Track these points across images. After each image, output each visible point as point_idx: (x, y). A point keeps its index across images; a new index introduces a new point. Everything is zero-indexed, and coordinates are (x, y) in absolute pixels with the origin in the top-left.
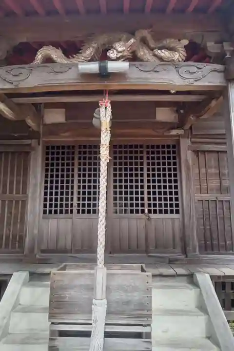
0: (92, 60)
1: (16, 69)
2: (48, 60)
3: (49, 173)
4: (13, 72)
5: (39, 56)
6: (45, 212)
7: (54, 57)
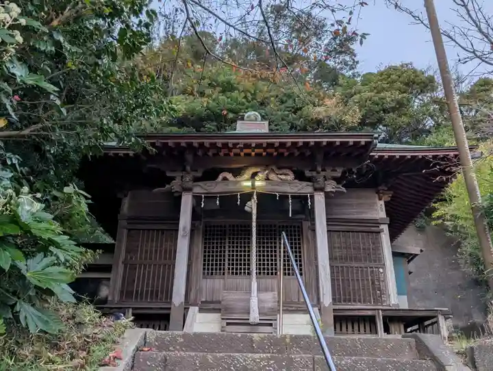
0: (247, 180)
1: (209, 183)
2: (225, 179)
3: (207, 246)
4: (208, 184)
5: (221, 177)
6: (204, 273)
7: (228, 177)
